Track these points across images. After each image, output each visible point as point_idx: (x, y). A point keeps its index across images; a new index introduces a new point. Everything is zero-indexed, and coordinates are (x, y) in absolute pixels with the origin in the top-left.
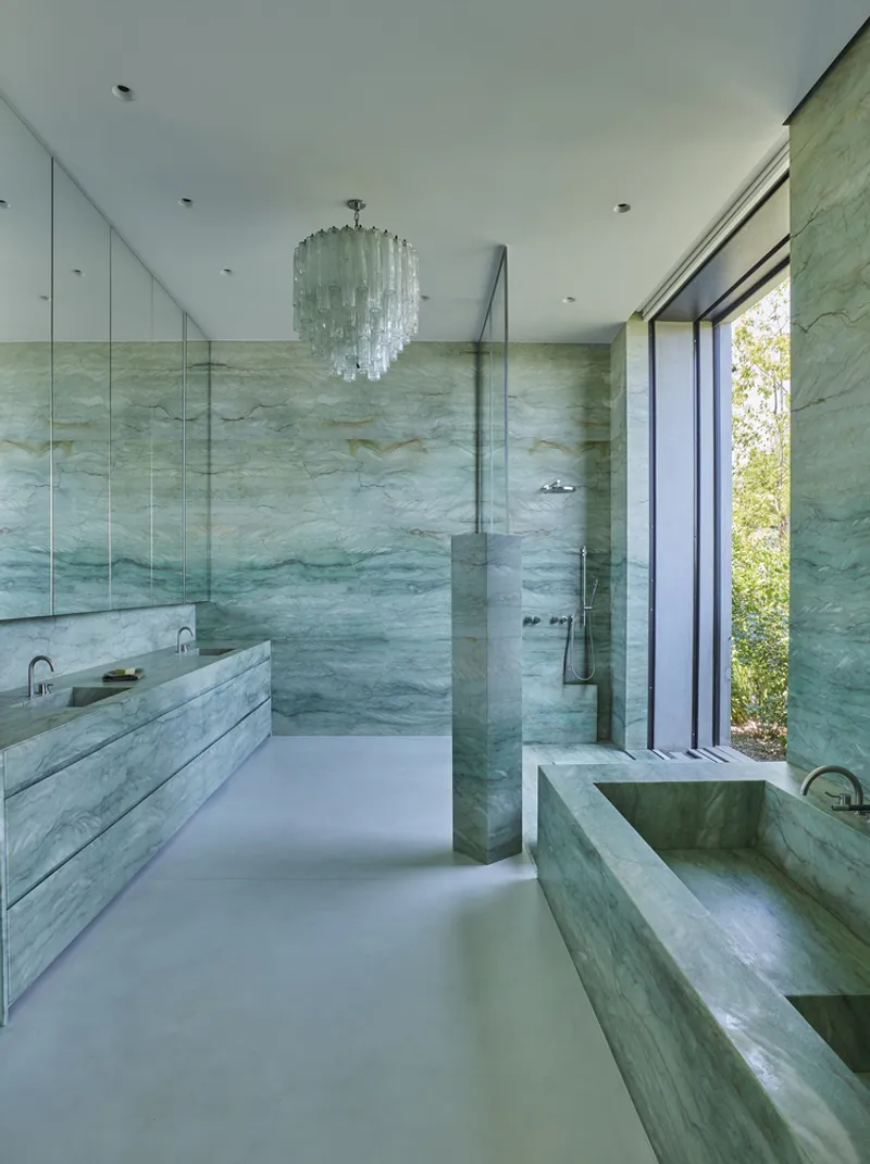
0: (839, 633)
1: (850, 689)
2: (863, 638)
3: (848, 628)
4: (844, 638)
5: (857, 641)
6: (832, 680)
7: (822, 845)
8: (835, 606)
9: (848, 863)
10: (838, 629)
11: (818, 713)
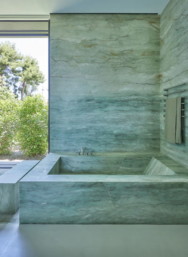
0: (67, 123)
1: (71, 133)
2: (74, 123)
3: (70, 122)
4: (69, 124)
5: (73, 124)
6: (65, 132)
7: (83, 162)
8: (66, 118)
9: (90, 163)
10: (67, 122)
11: (61, 140)
